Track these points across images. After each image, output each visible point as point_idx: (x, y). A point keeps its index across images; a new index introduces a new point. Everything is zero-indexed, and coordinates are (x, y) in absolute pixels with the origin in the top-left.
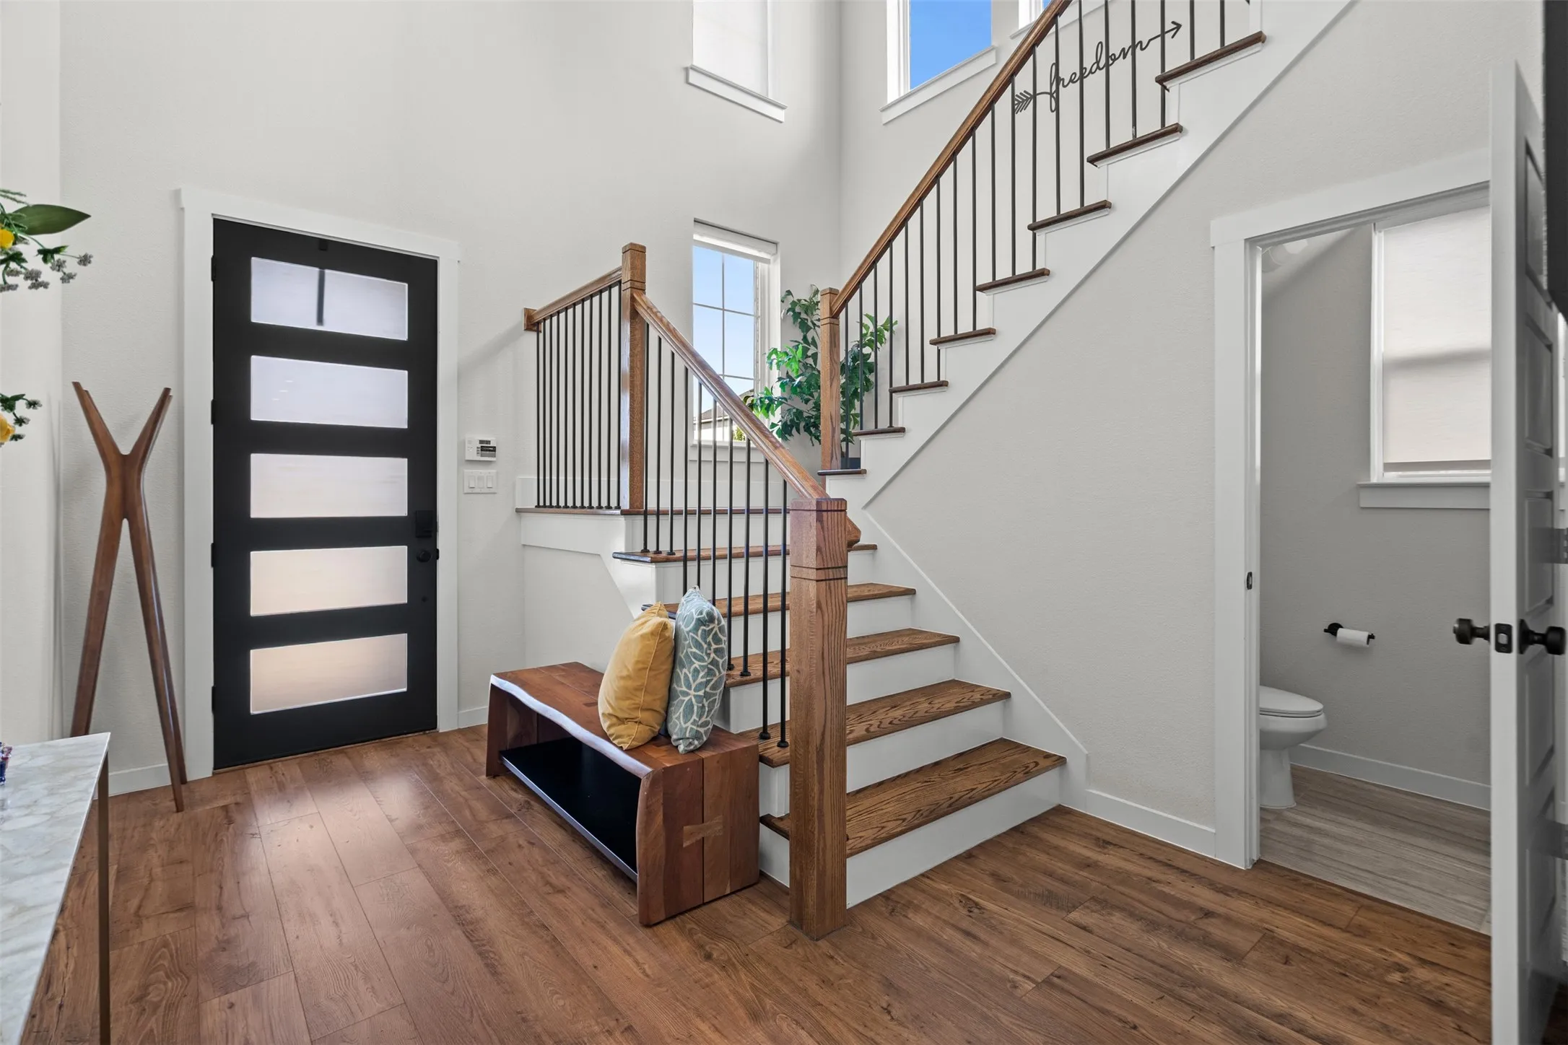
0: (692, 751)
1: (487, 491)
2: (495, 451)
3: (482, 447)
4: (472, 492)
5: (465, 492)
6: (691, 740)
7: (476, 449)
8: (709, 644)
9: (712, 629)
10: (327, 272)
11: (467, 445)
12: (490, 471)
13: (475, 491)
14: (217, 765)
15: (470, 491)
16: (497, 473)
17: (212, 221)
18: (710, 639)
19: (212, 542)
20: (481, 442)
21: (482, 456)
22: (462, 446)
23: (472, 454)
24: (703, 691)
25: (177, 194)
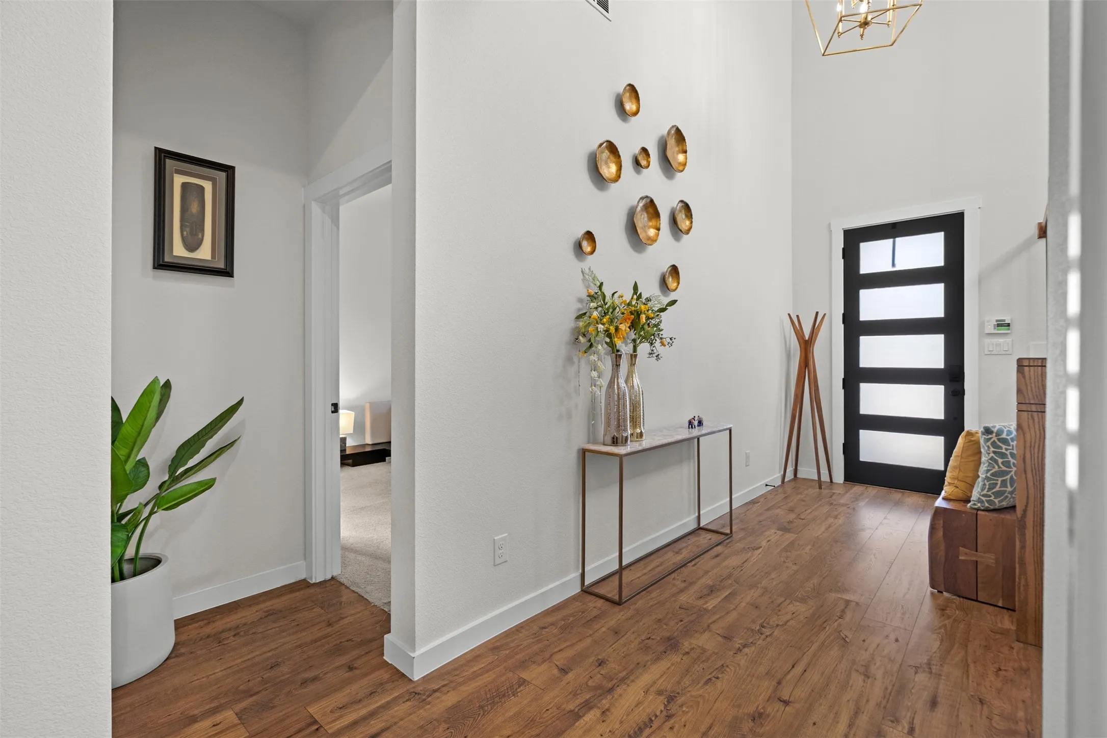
0: (975, 509)
1: (1004, 353)
2: (1009, 326)
3: (998, 324)
4: (991, 354)
5: (986, 353)
6: (976, 502)
7: (993, 326)
8: (988, 447)
9: (991, 438)
10: (897, 239)
11: (986, 324)
12: (1008, 340)
13: (993, 353)
14: (845, 480)
15: (989, 353)
16: (1012, 340)
17: (843, 232)
18: (989, 443)
19: (843, 377)
20: (997, 321)
21: (997, 330)
22: (982, 325)
23: (990, 328)
24: (985, 475)
25: (830, 224)
